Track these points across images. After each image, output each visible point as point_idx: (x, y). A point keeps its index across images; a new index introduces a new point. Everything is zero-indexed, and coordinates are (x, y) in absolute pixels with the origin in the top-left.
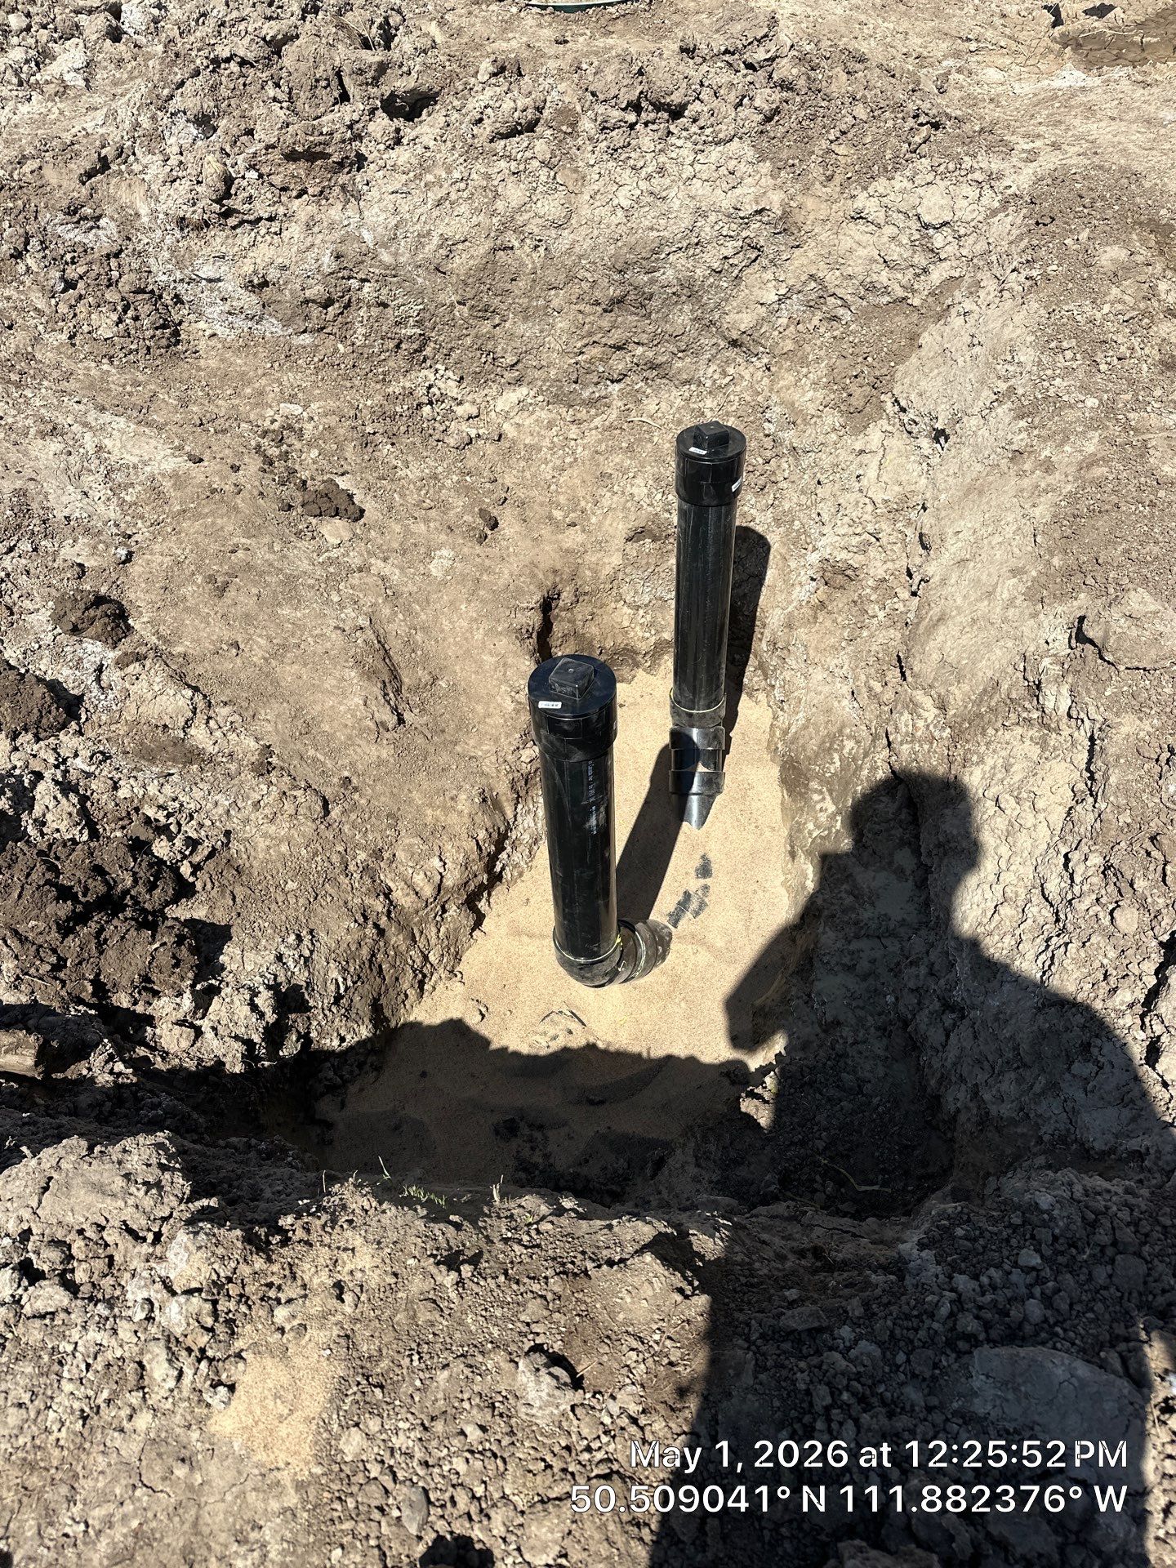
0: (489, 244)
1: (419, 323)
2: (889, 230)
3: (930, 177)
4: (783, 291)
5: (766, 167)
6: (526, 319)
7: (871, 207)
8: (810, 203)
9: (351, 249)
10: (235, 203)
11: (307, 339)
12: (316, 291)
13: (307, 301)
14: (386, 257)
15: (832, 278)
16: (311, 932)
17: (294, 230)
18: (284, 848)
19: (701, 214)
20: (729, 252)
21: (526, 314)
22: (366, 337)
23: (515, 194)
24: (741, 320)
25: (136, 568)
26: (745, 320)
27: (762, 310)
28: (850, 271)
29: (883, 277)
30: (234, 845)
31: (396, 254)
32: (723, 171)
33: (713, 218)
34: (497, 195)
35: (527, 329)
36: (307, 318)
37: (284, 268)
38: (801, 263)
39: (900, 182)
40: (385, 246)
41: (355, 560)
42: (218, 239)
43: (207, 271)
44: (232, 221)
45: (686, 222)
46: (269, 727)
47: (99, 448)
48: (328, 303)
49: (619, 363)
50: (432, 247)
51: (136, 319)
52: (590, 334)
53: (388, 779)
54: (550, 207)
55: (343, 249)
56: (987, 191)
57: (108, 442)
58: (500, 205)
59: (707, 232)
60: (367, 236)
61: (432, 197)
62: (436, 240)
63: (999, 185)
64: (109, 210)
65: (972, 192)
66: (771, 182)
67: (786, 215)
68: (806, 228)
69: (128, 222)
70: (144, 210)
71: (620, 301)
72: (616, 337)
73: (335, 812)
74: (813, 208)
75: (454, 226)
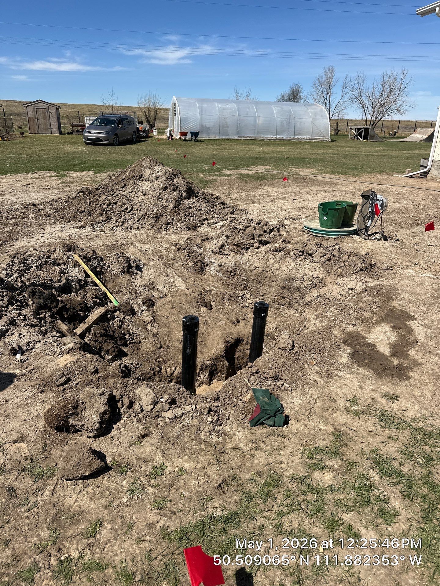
0: (263, 269)
1: (247, 281)
2: (343, 288)
3: (354, 279)
4: (318, 295)
5: (322, 269)
6: (267, 286)
7: (341, 282)
8: (329, 278)
9: (238, 263)
10: (222, 250)
11: (225, 278)
12: (229, 269)
13: (227, 271)
14: (244, 267)
15: (329, 295)
17: (230, 257)
18: (148, 350)
19: (305, 274)
20: (309, 283)
21: (267, 285)
22: (236, 281)
23: (271, 261)
24: (308, 299)
25: (162, 300)
26: (309, 299)
27: (313, 298)
28: (333, 294)
29: (339, 298)
30: (140, 344)
31: (245, 267)
32: (313, 268)
33: (308, 276)
34: (268, 261)
35: (267, 289)
36: (227, 274)
37: (225, 264)
38: (324, 290)
39: (348, 279)
40: (244, 264)
41: (204, 315)
42: (217, 255)
43: (213, 261)
44: (221, 253)
45: (301, 275)
46: (162, 331)
47: (173, 282)
48: (231, 272)
49: (283, 302)
50: (252, 267)
51: (197, 265)
52: (278, 293)
53: (177, 351)
54: (277, 266)
55: (237, 263)
56: (364, 285)
57: (175, 281)
58: (268, 263)
59: (306, 279)
60: (241, 262)
61: (256, 258)
62: (254, 266)
63: (367, 284)
64: (203, 246)
65: (361, 284)
66: (322, 272)
67: (322, 279)
68: (326, 283)
69: (205, 249)
70: (208, 248)
71: (285, 287)
72: (283, 295)
73: (162, 350)
74: (329, 279)
75: (258, 264)
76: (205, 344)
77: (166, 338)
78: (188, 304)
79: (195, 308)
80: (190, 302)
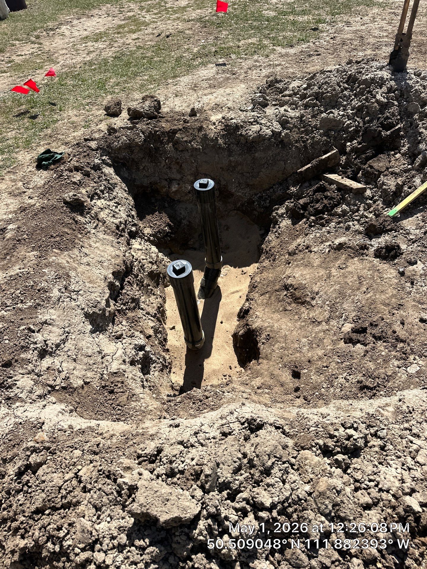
16: (278, 237)
76: (278, 311)
77: (301, 262)
78: (363, 302)
79: (354, 314)
80: (372, 307)
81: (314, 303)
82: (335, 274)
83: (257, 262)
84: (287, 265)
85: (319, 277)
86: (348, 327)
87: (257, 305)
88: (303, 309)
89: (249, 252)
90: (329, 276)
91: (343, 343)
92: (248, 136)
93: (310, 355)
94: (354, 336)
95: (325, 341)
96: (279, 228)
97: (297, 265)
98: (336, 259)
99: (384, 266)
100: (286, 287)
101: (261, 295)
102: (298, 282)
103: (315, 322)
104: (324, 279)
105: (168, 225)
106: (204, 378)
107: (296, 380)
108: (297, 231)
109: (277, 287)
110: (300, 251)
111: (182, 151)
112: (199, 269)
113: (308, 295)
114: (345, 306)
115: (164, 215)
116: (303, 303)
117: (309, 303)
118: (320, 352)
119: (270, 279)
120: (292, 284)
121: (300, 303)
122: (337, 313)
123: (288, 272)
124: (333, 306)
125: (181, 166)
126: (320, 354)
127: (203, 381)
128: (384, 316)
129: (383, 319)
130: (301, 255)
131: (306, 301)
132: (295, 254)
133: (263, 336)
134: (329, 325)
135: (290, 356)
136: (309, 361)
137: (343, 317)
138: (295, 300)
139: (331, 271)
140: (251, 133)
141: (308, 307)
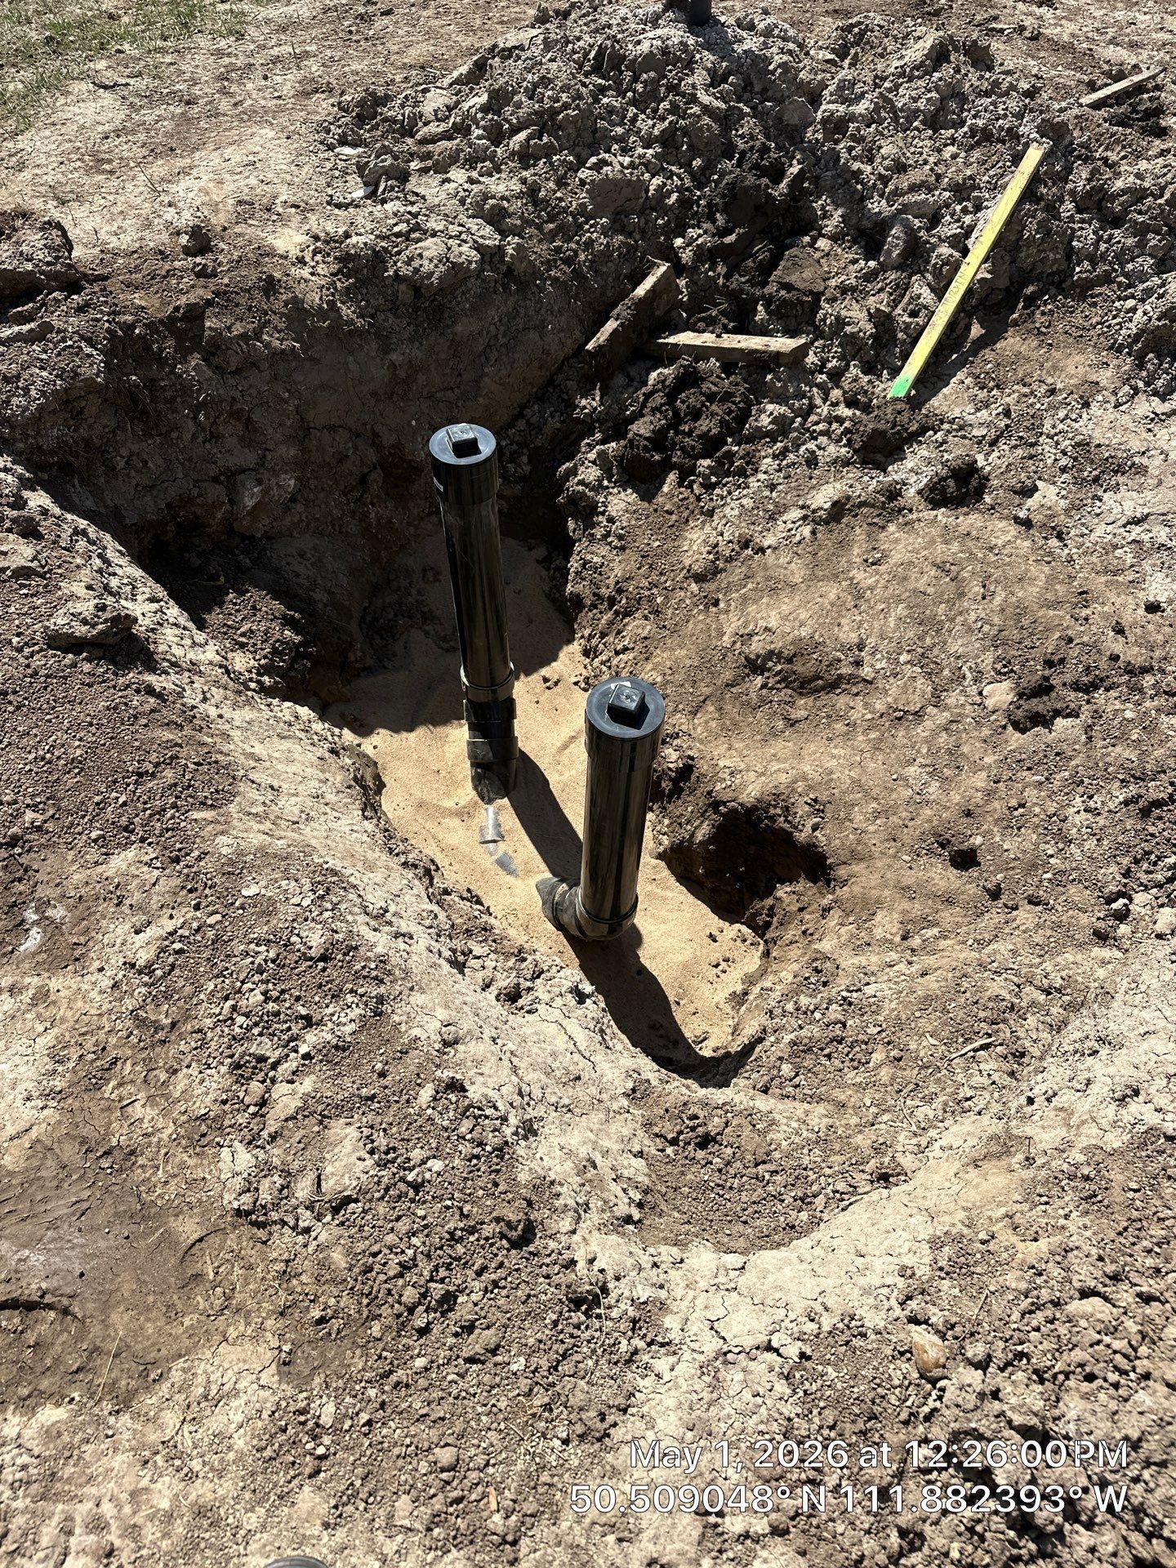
16: (623, 548)
18: (685, 547)
73: (694, 587)
76: (774, 734)
77: (750, 586)
78: (996, 620)
79: (989, 658)
80: (1025, 622)
81: (866, 672)
82: (870, 581)
83: (570, 641)
84: (714, 609)
85: (832, 605)
86: (1001, 694)
87: (701, 742)
88: (842, 701)
89: (531, 622)
90: (858, 594)
91: (1018, 735)
92: (422, 278)
93: (956, 798)
94: (1037, 705)
95: (965, 749)
96: (611, 520)
97: (745, 600)
98: (843, 545)
99: (969, 521)
100: (755, 666)
101: (694, 713)
102: (789, 638)
103: (900, 717)
104: (850, 605)
105: (288, 622)
106: (672, 998)
107: (974, 872)
108: (670, 513)
109: (728, 675)
110: (729, 560)
111: (238, 371)
112: (424, 723)
113: (839, 660)
114: (955, 647)
115: (254, 594)
116: (833, 686)
117: (852, 679)
118: (980, 780)
119: (688, 662)
120: (771, 652)
121: (823, 688)
122: (946, 672)
123: (732, 624)
124: (925, 661)
125: (249, 420)
126: (980, 784)
127: (674, 1007)
128: (1069, 632)
129: (1070, 640)
130: (736, 572)
131: (840, 677)
132: (717, 571)
133: (802, 809)
134: (946, 708)
135: (911, 824)
136: (968, 814)
137: (968, 675)
138: (802, 686)
139: (852, 579)
140: (427, 266)
141: (855, 690)
